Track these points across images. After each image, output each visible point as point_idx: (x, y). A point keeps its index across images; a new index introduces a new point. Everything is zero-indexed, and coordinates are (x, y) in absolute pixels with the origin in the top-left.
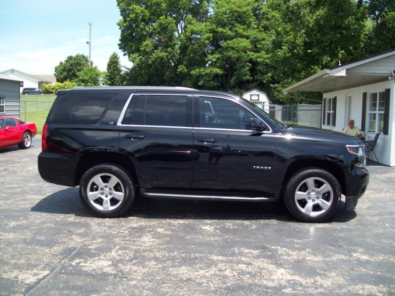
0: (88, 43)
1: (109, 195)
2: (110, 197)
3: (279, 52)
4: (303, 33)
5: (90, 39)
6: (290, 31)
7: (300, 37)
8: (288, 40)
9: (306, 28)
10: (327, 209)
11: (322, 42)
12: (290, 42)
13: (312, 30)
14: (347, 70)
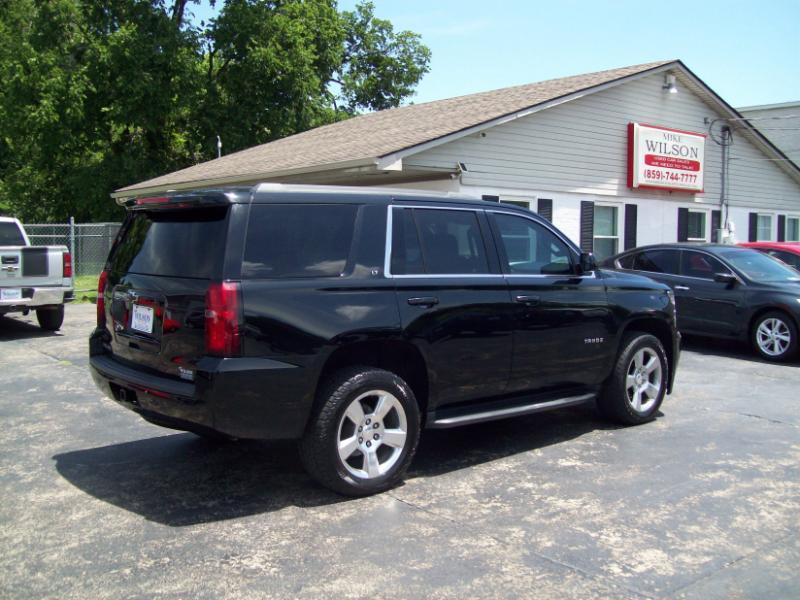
1: (373, 441)
2: (376, 444)
3: (31, 111)
4: (84, 73)
6: (53, 66)
7: (76, 80)
8: (50, 86)
9: (89, 63)
10: (656, 397)
11: (130, 93)
12: (55, 90)
13: (103, 67)
14: (403, 160)
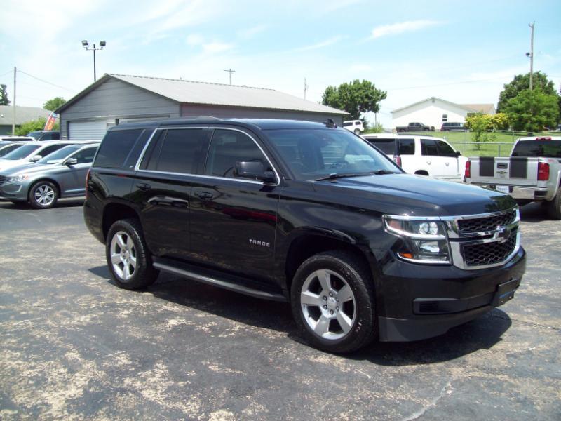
0: (528, 54)
1: (129, 260)
5: (532, 49)
10: (347, 333)
